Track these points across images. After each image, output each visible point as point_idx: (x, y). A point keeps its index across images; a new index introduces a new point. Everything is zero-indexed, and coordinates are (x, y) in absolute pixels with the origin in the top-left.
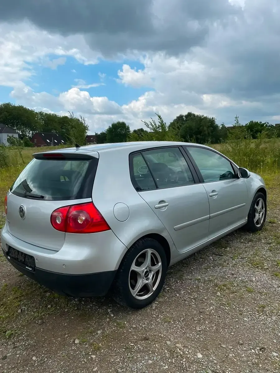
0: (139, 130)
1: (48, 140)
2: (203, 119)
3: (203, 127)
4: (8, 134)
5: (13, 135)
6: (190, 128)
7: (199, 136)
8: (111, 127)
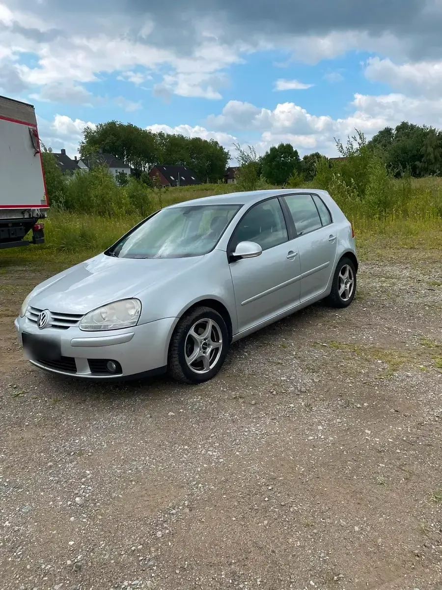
0: (313, 155)
1: (172, 177)
2: (428, 133)
3: (427, 148)
4: (117, 169)
5: (123, 171)
6: (404, 150)
7: (417, 163)
8: (269, 152)
